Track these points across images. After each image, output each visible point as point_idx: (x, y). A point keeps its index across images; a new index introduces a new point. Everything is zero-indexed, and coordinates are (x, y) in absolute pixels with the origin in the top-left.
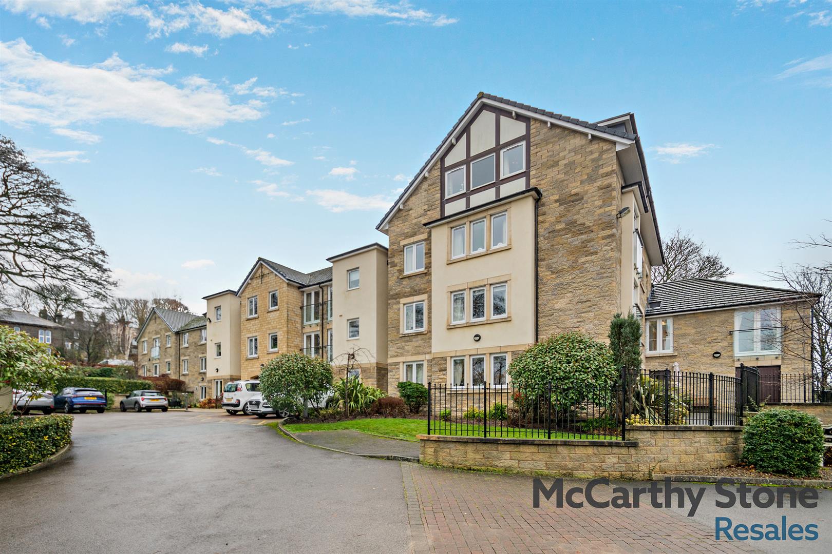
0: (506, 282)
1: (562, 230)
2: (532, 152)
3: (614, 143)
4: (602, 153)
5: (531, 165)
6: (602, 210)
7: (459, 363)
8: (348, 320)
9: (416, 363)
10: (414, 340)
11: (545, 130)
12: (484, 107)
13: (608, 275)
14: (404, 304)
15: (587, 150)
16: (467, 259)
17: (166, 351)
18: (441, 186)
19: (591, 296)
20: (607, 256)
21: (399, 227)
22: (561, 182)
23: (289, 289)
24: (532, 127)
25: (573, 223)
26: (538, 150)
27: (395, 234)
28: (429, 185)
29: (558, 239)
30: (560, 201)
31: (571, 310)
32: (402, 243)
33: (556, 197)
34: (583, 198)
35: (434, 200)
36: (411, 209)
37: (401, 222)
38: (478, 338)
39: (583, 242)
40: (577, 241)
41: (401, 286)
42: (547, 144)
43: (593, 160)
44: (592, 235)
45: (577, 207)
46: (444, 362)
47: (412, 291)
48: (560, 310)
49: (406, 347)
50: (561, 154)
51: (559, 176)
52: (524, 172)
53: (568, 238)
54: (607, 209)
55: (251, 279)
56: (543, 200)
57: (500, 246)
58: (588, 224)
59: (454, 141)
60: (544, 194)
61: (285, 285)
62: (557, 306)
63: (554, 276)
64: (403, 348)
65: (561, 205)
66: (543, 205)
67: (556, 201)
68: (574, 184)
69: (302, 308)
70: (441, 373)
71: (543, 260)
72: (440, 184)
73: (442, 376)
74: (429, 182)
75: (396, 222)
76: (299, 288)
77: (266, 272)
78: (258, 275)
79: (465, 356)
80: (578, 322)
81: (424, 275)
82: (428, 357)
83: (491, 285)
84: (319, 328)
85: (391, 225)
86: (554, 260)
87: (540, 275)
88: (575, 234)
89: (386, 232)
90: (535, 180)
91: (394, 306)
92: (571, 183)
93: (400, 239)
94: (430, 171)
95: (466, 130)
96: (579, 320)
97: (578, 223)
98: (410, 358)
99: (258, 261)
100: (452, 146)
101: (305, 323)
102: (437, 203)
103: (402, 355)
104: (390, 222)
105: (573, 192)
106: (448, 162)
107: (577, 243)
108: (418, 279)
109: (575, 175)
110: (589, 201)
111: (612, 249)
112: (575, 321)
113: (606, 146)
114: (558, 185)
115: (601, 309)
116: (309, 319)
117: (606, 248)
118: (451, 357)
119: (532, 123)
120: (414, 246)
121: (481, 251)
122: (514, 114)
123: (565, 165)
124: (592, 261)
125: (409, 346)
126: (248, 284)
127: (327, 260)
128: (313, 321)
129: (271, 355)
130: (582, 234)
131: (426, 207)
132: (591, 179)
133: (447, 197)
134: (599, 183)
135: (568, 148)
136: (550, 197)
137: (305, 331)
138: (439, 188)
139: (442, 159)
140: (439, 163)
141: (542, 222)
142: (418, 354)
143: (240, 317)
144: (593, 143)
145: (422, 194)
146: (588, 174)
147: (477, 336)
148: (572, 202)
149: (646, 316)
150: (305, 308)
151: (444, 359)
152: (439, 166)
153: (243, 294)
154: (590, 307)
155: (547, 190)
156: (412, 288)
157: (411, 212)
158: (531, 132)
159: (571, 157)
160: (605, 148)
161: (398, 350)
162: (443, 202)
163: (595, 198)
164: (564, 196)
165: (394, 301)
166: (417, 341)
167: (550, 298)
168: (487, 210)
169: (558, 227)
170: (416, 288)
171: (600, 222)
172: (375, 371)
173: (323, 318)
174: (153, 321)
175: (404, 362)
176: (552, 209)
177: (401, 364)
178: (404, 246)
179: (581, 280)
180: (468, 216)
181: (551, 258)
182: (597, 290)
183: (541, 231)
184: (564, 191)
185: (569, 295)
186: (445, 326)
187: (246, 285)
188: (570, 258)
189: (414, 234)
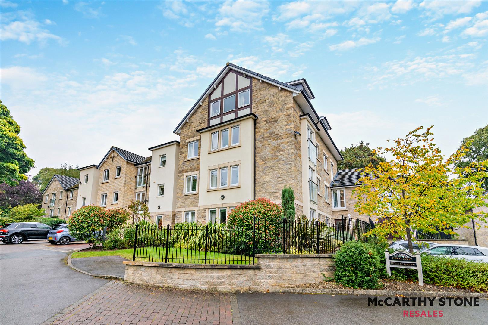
0: (238, 165)
1: (267, 137)
2: (253, 95)
3: (292, 92)
4: (286, 97)
5: (253, 101)
6: (287, 127)
7: (213, 212)
8: (158, 185)
9: (191, 212)
10: (190, 198)
11: (259, 84)
12: (230, 70)
13: (290, 163)
14: (187, 176)
15: (279, 95)
16: (219, 151)
17: (59, 202)
18: (208, 110)
19: (282, 175)
20: (290, 152)
21: (186, 131)
22: (267, 111)
23: (128, 165)
24: (253, 82)
25: (273, 133)
26: (256, 94)
27: (184, 136)
28: (202, 110)
29: (266, 142)
30: (267, 121)
31: (272, 182)
32: (187, 141)
33: (265, 119)
34: (277, 120)
35: (204, 118)
36: (193, 122)
37: (187, 129)
38: (223, 198)
39: (278, 144)
40: (275, 143)
41: (186, 166)
42: (260, 91)
43: (282, 101)
44: (282, 140)
45: (275, 125)
46: (205, 212)
47: (191, 169)
48: (267, 182)
49: (186, 202)
50: (267, 97)
51: (266, 108)
52: (250, 105)
53: (270, 142)
54: (289, 127)
55: (107, 159)
56: (258, 120)
57: (237, 144)
58: (280, 134)
59: (215, 87)
60: (259, 117)
61: (126, 163)
62: (265, 180)
63: (264, 162)
64: (184, 203)
65: (267, 123)
66: (258, 123)
67: (265, 121)
68: (273, 113)
69: (136, 177)
70: (203, 218)
71: (258, 153)
72: (208, 109)
73: (203, 221)
74: (202, 108)
75: (184, 129)
76: (135, 165)
77: (115, 155)
78: (111, 156)
79: (216, 208)
80: (276, 189)
81: (197, 160)
82: (197, 208)
83: (231, 166)
84: (145, 190)
85: (182, 130)
86: (263, 154)
87: (257, 162)
88: (274, 140)
89: (179, 134)
90: (254, 109)
91: (181, 177)
92: (272, 112)
93: (186, 138)
94: (203, 102)
95: (222, 81)
96: (276, 188)
97: (276, 133)
98: (188, 209)
99: (112, 148)
100: (214, 90)
101: (138, 186)
102: (206, 119)
103: (183, 207)
104: (181, 129)
105: (273, 117)
106: (213, 97)
107: (275, 144)
108: (194, 162)
109: (274, 108)
110: (281, 122)
111: (292, 148)
112: (274, 188)
113: (288, 94)
114: (266, 112)
115: (287, 182)
116: (140, 184)
117: (289, 148)
118: (209, 209)
119: (253, 80)
120: (194, 143)
121: (227, 147)
122: (244, 75)
123: (269, 102)
124: (283, 155)
125: (188, 202)
126: (105, 162)
127: (149, 149)
128: (142, 185)
129: (114, 205)
130: (277, 139)
131: (200, 121)
132: (281, 111)
133: (211, 116)
134: (285, 113)
135: (271, 93)
136: (262, 119)
137: (137, 191)
138: (207, 111)
139: (209, 96)
140: (208, 98)
141: (258, 132)
142: (193, 206)
143: (98, 181)
144: (282, 92)
145: (198, 114)
146: (279, 108)
147: (222, 196)
148: (273, 122)
149: (331, 187)
150: (138, 177)
151: (205, 209)
152: (208, 100)
153: (102, 168)
154: (282, 180)
155: (260, 115)
156: (191, 167)
157: (192, 124)
158: (253, 84)
159: (272, 99)
160: (287, 95)
161: (181, 204)
162: (209, 119)
163: (283, 121)
164: (268, 119)
165: (181, 174)
166: (192, 198)
167: (261, 175)
168: (230, 124)
169: (266, 135)
170: (193, 167)
171: (286, 133)
172: (171, 217)
173: (147, 184)
174: (54, 183)
175: (184, 211)
176: (263, 125)
177: (183, 212)
178: (188, 143)
179: (276, 165)
180: (220, 127)
181: (262, 152)
182: (285, 171)
183: (258, 137)
184: (269, 116)
185: (271, 173)
186: (206, 190)
187: (103, 162)
188: (272, 153)
189: (193, 136)
